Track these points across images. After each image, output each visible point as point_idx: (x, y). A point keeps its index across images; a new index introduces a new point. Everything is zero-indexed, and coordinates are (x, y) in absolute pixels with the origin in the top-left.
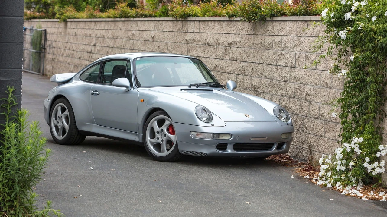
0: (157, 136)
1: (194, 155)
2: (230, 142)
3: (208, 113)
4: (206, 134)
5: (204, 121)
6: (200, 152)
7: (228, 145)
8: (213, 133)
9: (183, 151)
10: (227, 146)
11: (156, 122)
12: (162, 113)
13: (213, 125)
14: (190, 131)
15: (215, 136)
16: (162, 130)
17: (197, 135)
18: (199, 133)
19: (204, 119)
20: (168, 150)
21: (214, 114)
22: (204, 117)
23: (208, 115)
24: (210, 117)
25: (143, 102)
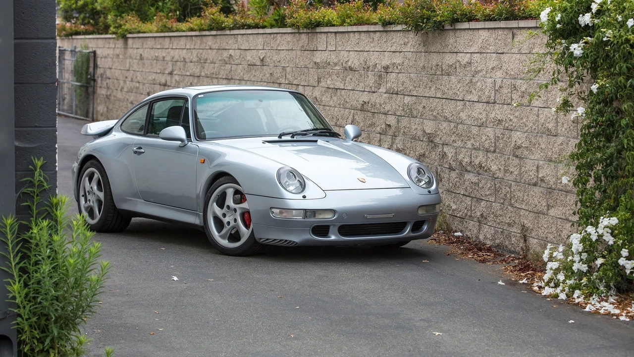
1: (277, 244)
2: (333, 222)
3: (297, 179)
4: (294, 211)
5: (292, 191)
6: (286, 241)
7: (331, 228)
8: (305, 210)
9: (261, 239)
10: (329, 228)
12: (229, 179)
13: (304, 197)
15: (308, 213)
17: (281, 213)
18: (284, 211)
19: (292, 188)
21: (308, 179)
22: (292, 185)
23: (298, 180)
24: (301, 184)
25: (204, 163)
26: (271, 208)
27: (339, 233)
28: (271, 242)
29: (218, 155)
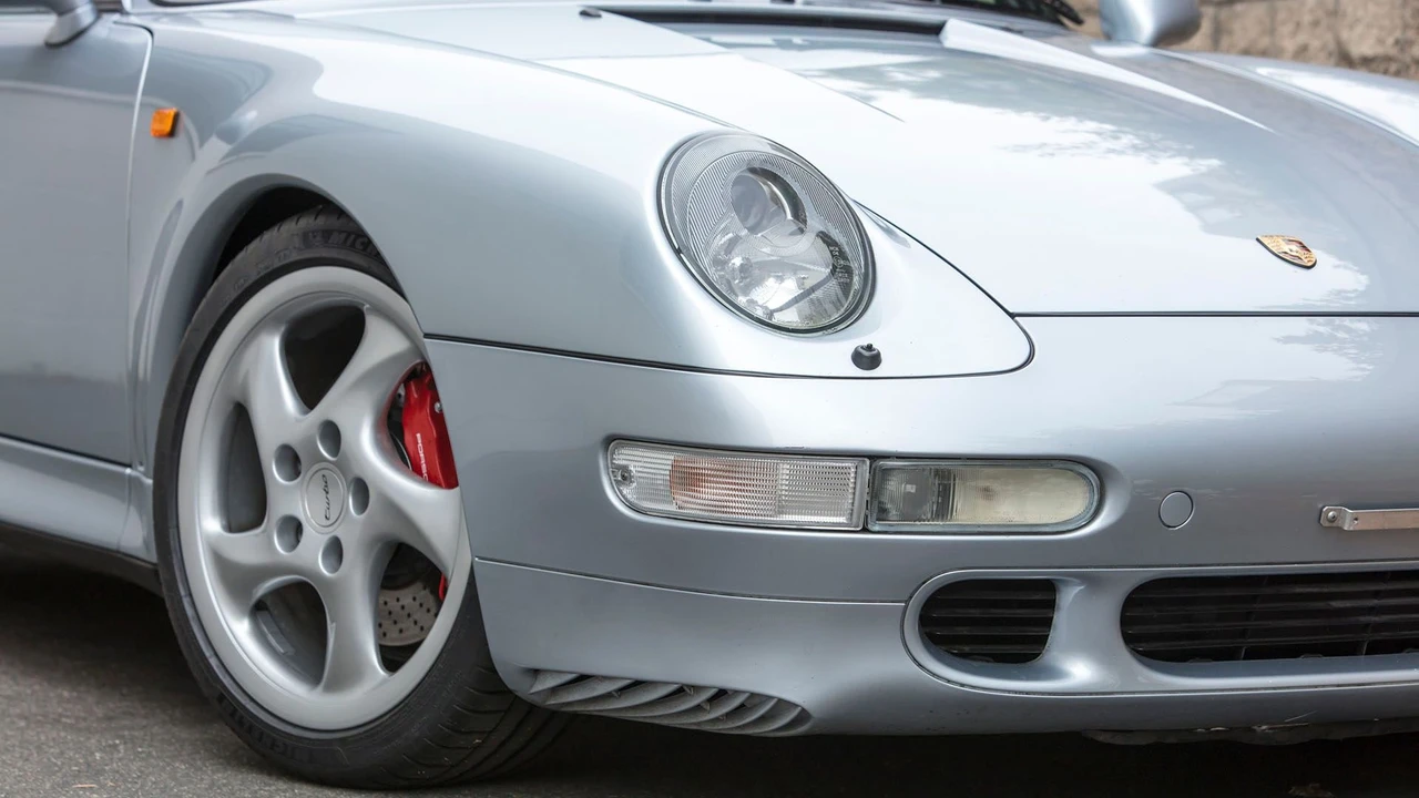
0: (288, 496)
1: (659, 715)
2: (1088, 559)
3: (815, 223)
4: (785, 468)
5: (778, 319)
6: (722, 694)
7: (1068, 597)
8: (874, 457)
9: (536, 673)
10: (1051, 605)
11: (273, 345)
12: (327, 234)
13: (867, 359)
14: (602, 434)
15: (896, 487)
16: (331, 433)
17: (685, 479)
18: (704, 463)
19: (775, 294)
20: (393, 658)
21: (890, 229)
22: (781, 268)
23: (825, 238)
24: (840, 265)
25: (172, 133)
26: (613, 441)
27: (1130, 640)
28: (608, 696)
29: (258, 73)
